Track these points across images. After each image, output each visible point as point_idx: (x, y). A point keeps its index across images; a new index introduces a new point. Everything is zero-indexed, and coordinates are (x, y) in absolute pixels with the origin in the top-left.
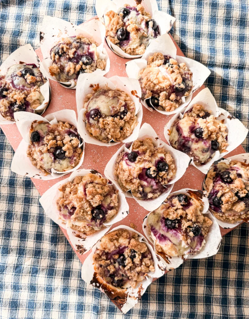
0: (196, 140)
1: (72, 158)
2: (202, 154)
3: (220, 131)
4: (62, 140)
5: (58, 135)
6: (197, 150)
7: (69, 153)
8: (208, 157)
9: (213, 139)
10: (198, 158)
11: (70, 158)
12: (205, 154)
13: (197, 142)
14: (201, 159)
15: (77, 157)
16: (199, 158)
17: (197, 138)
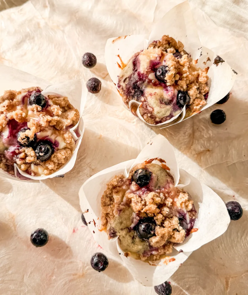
0: (155, 82)
1: (152, 249)
2: (159, 104)
3: (197, 82)
4: (166, 218)
5: (168, 207)
6: (152, 97)
7: (157, 242)
8: (168, 114)
9: (182, 87)
10: (151, 110)
11: (151, 247)
12: (163, 106)
13: (155, 85)
14: (155, 113)
15: (158, 254)
16: (153, 110)
17: (156, 80)
